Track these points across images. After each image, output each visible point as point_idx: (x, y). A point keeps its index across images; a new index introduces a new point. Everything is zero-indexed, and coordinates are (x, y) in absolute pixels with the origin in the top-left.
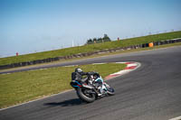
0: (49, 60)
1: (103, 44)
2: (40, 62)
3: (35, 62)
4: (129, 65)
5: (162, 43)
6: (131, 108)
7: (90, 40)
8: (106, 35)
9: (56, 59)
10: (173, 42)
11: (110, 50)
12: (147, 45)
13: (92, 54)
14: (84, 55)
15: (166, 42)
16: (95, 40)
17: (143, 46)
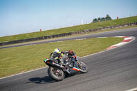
0: (64, 35)
1: (105, 22)
2: (57, 36)
3: (53, 36)
8: (108, 15)
11: (111, 27)
13: (97, 30)
14: (90, 31)
16: (99, 19)
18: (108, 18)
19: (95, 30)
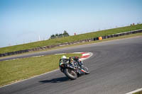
0: (20, 52)
1: (63, 38)
2: (13, 53)
3: (9, 54)
4: (84, 55)
5: (108, 37)
6: (86, 89)
7: (53, 36)
8: (65, 32)
9: (26, 51)
10: (117, 36)
11: (69, 43)
12: (98, 39)
13: (55, 46)
14: (48, 47)
15: (112, 36)
16: (57, 35)
17: (94, 40)
18: (66, 34)
19: (53, 47)
